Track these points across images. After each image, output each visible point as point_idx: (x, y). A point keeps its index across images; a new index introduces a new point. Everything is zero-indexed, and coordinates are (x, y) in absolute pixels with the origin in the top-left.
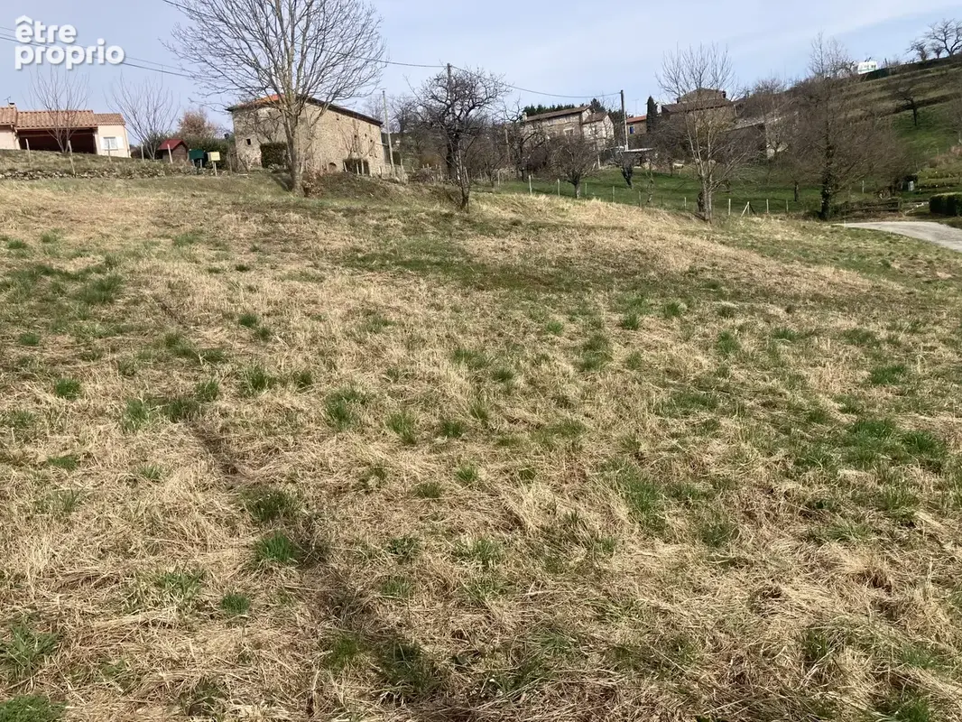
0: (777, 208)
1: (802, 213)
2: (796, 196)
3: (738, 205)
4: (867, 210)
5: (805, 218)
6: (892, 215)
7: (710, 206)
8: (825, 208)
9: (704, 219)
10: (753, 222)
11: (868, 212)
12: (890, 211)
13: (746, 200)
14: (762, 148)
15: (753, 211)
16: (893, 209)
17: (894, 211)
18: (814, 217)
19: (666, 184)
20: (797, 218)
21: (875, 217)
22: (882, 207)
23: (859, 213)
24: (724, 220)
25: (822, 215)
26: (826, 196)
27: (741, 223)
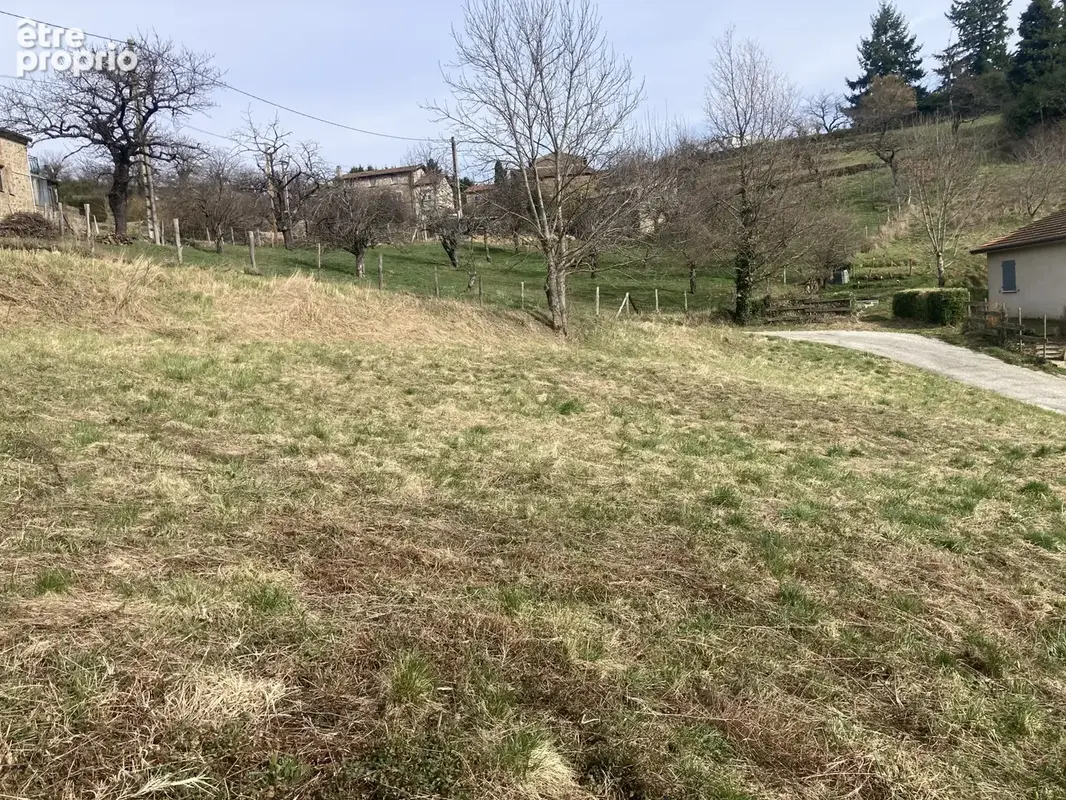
0: (670, 302)
1: (708, 312)
2: (692, 284)
3: (610, 296)
4: (803, 311)
5: (714, 319)
6: (841, 320)
7: (563, 299)
8: (741, 305)
9: (551, 325)
10: (641, 330)
11: (804, 314)
12: (838, 313)
13: (623, 291)
14: (635, 219)
15: (635, 306)
16: (841, 309)
17: (844, 313)
18: (726, 318)
19: (508, 262)
20: (701, 320)
21: (815, 321)
22: (826, 307)
23: (792, 314)
24: (591, 327)
25: (737, 316)
26: (742, 286)
27: (622, 333)
